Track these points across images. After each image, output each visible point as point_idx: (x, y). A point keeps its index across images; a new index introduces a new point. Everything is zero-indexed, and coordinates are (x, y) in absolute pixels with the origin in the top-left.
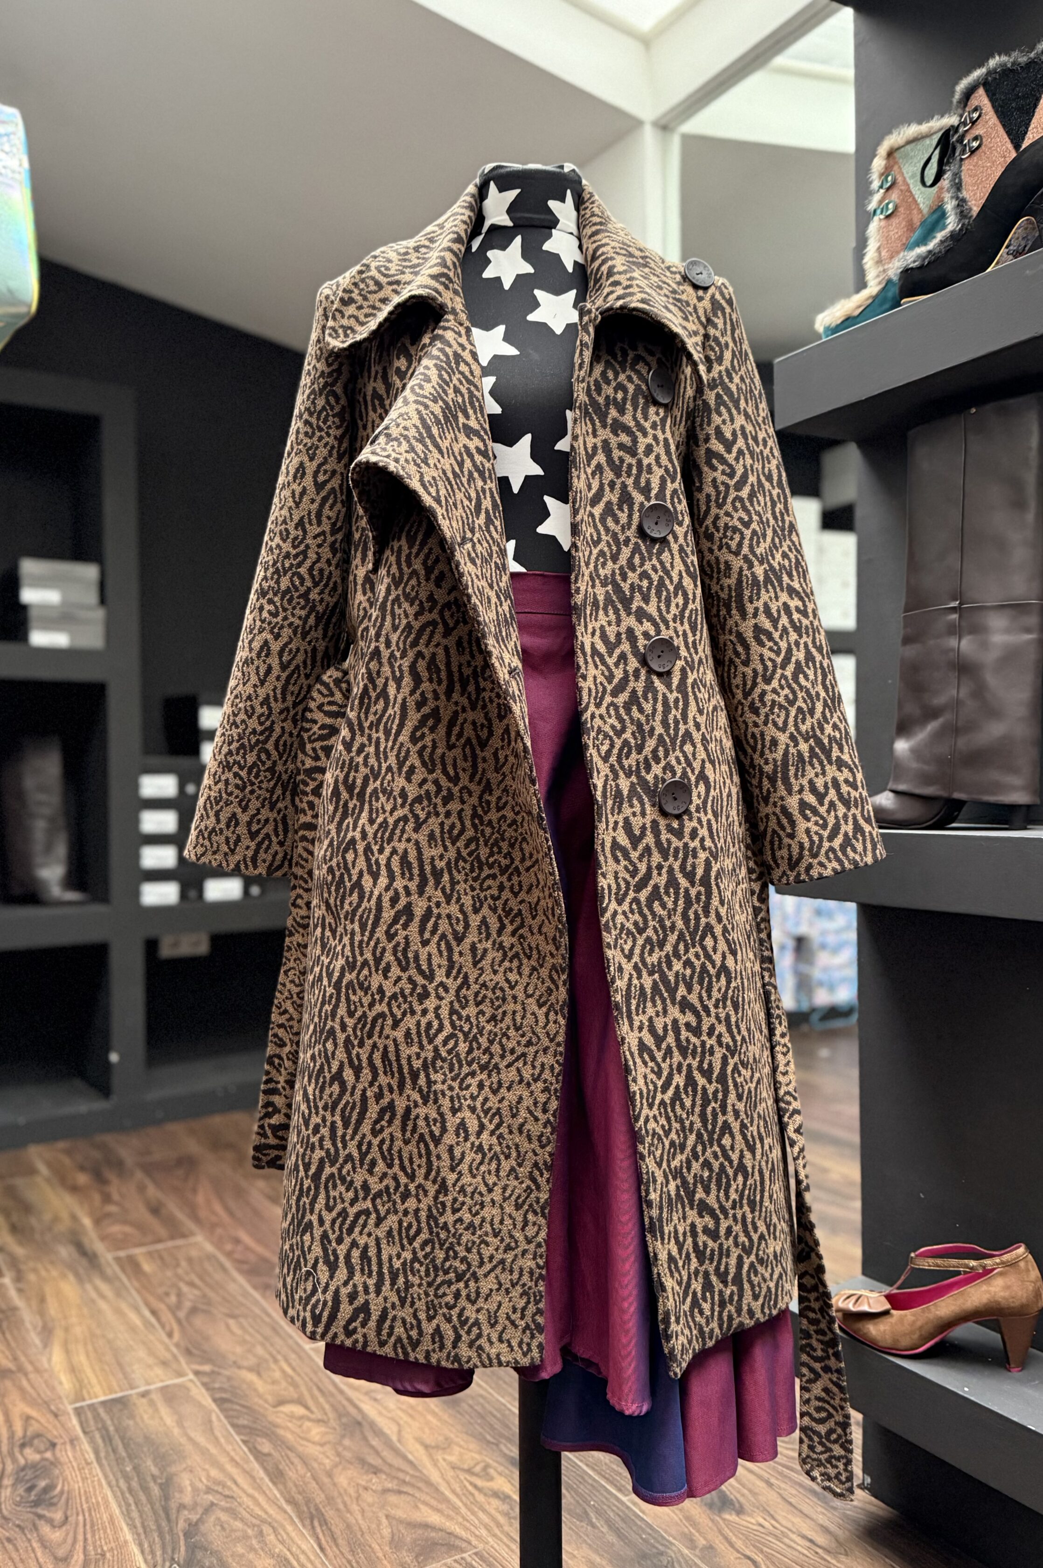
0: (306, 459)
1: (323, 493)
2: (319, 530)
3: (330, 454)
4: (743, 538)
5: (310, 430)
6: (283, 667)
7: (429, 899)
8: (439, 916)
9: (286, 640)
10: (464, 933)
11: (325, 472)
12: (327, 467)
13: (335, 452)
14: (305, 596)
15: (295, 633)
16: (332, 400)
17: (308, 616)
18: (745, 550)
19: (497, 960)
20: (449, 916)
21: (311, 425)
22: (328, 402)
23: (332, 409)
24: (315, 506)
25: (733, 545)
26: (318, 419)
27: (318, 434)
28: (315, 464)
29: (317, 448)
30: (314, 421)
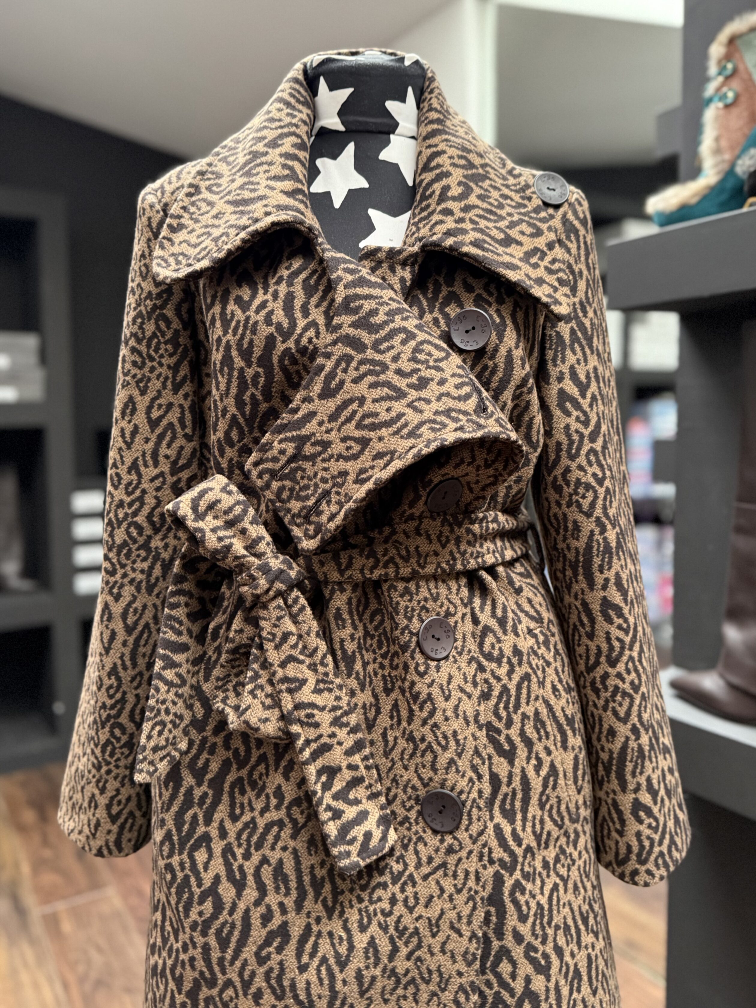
0: (136, 393)
1: (159, 431)
2: (156, 471)
3: (164, 386)
4: (596, 497)
5: (139, 360)
6: (129, 630)
7: (308, 915)
8: (319, 935)
9: (128, 599)
10: (348, 956)
11: (160, 406)
12: (162, 401)
13: (169, 383)
14: (146, 546)
15: (138, 589)
16: (162, 325)
17: (151, 568)
18: (598, 511)
19: (388, 988)
20: (331, 934)
21: (140, 354)
22: (158, 327)
23: (163, 335)
24: (151, 445)
25: (585, 504)
26: (149, 346)
27: (149, 364)
28: (147, 399)
29: (149, 379)
30: (143, 348)
